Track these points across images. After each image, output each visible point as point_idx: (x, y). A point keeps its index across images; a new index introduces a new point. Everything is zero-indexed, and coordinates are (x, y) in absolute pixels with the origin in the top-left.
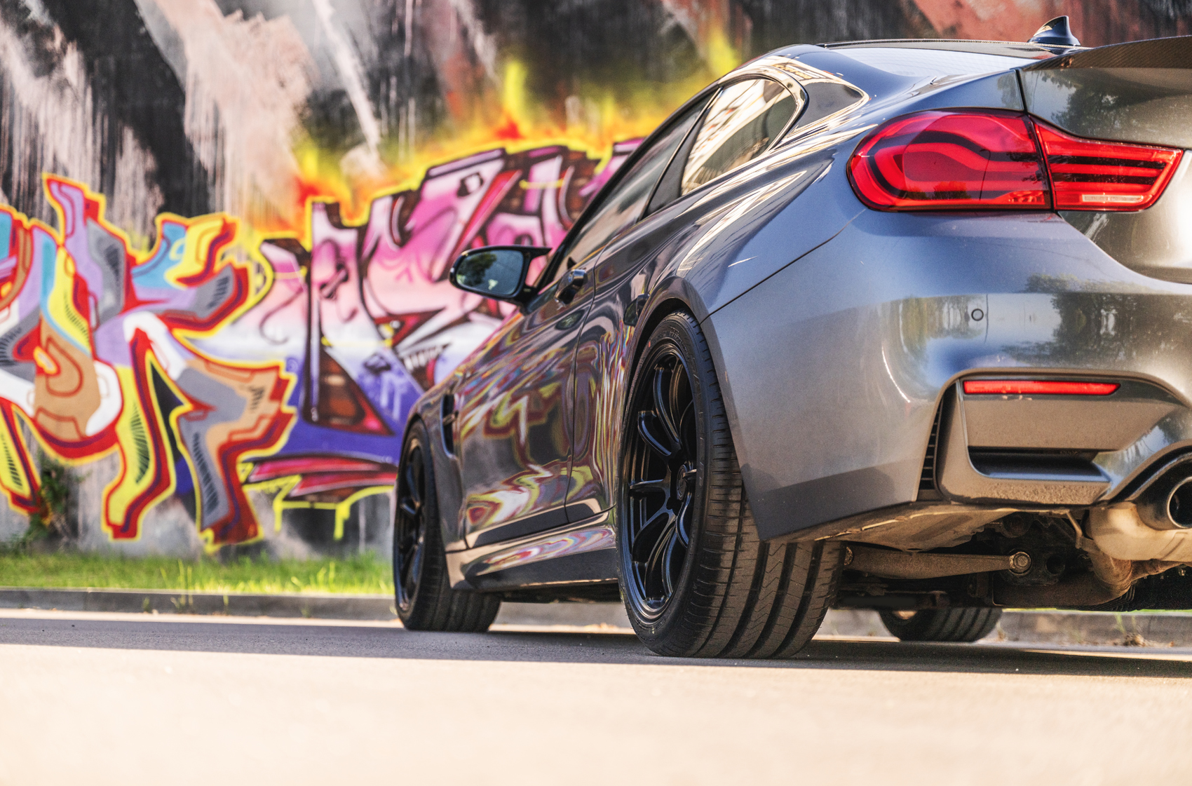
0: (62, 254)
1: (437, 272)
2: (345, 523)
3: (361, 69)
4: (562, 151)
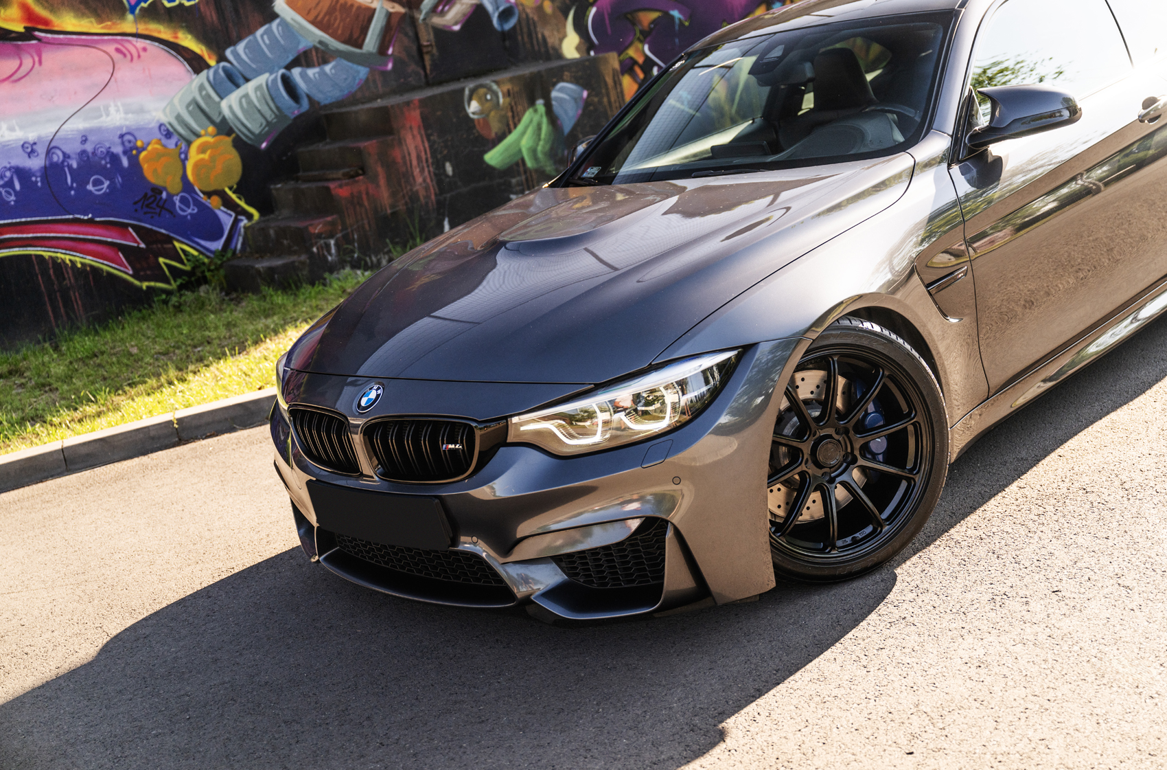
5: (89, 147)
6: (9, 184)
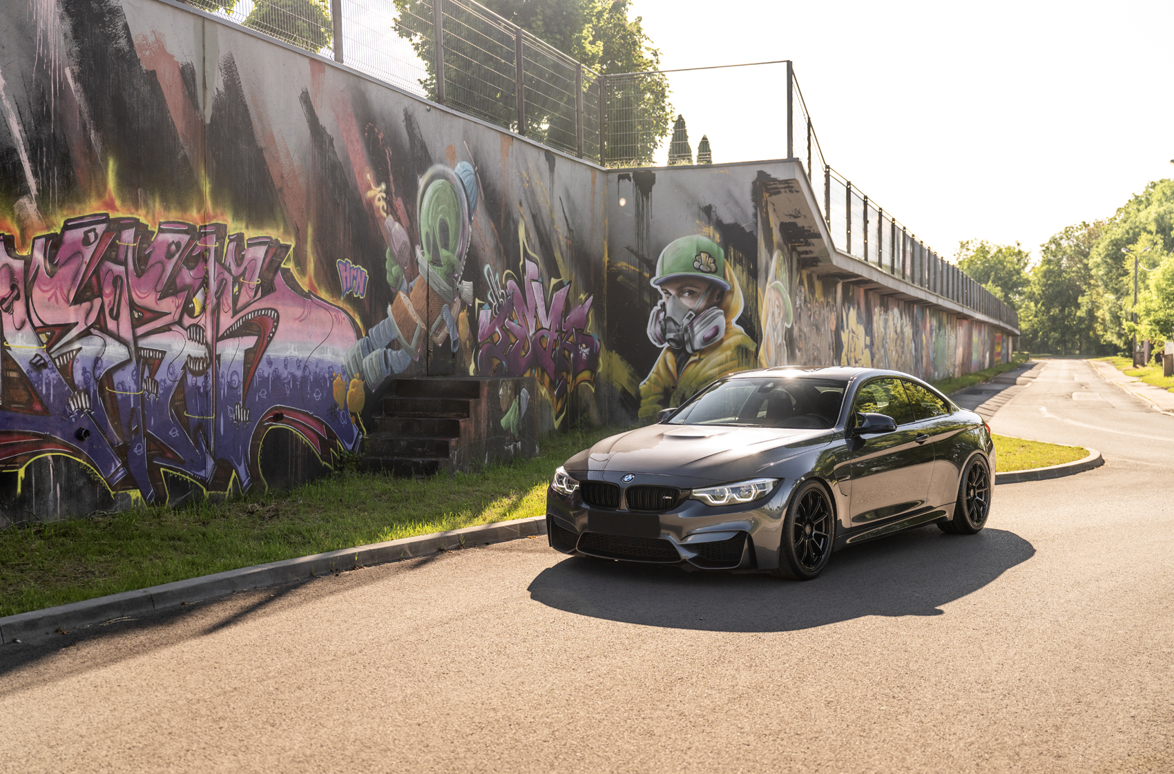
1: (71, 298)
2: (23, 482)
3: (24, 135)
4: (135, 223)
5: (318, 370)
6: (289, 383)
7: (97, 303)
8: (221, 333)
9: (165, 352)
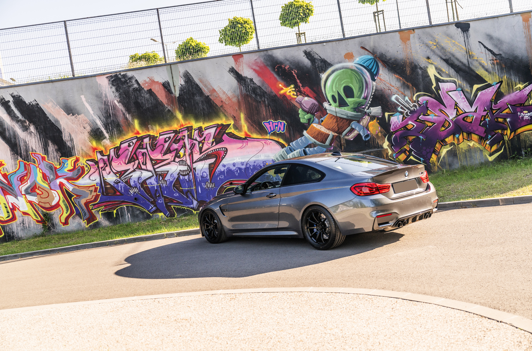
0: (38, 169)
1: (126, 162)
2: (116, 214)
3: (102, 123)
4: (149, 136)
5: (255, 164)
6: (237, 171)
7: (137, 162)
8: (194, 161)
9: (168, 171)
